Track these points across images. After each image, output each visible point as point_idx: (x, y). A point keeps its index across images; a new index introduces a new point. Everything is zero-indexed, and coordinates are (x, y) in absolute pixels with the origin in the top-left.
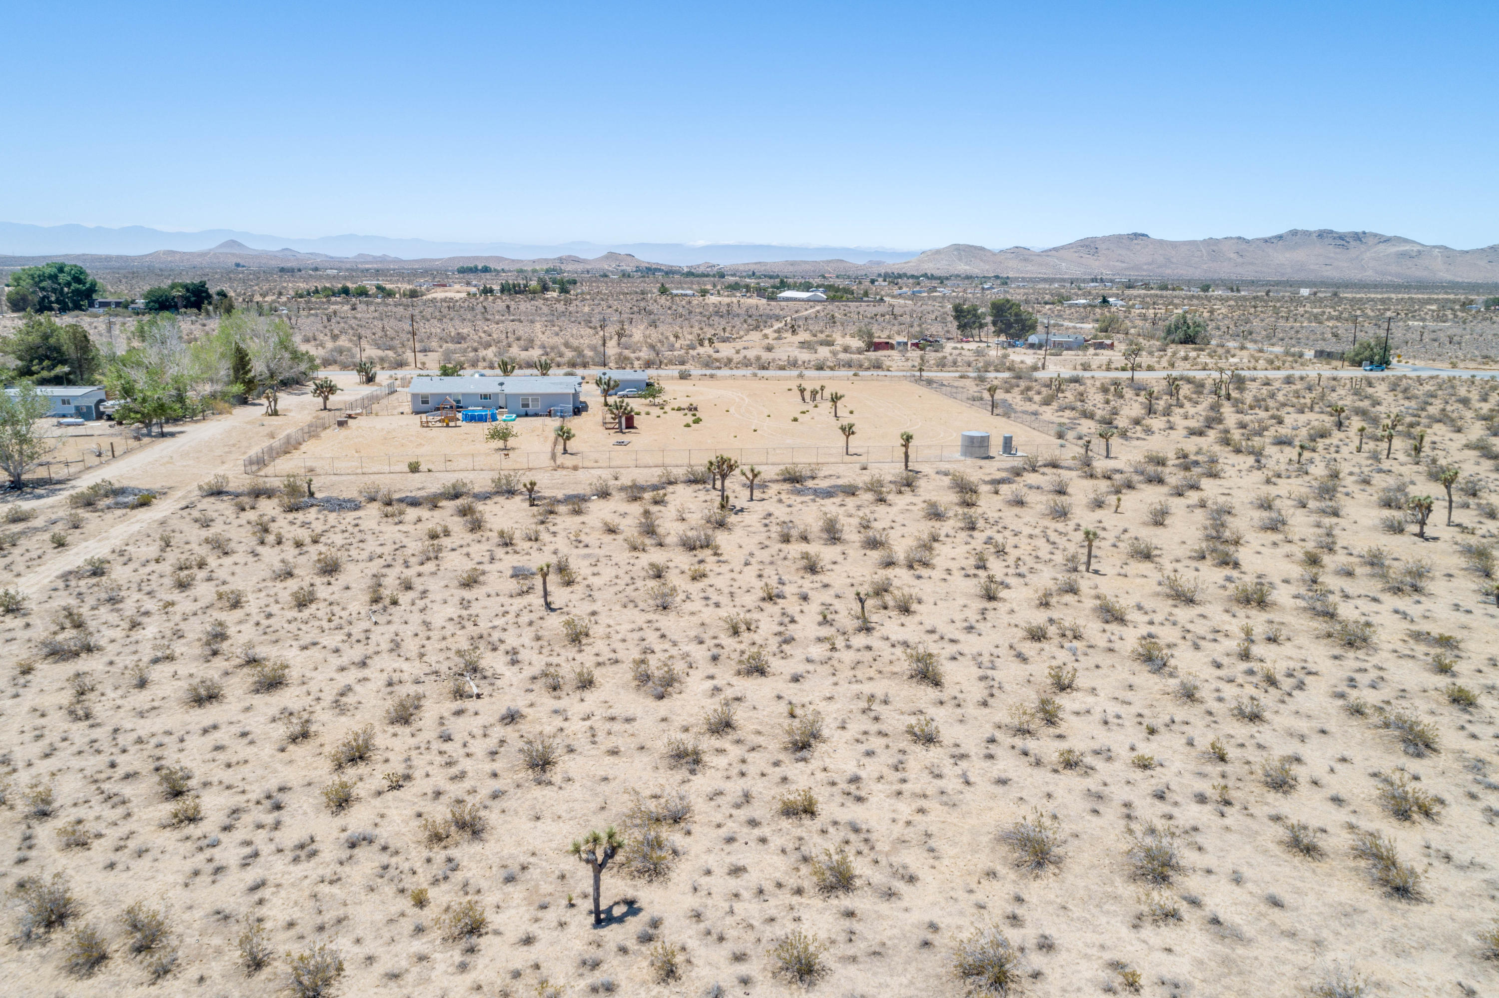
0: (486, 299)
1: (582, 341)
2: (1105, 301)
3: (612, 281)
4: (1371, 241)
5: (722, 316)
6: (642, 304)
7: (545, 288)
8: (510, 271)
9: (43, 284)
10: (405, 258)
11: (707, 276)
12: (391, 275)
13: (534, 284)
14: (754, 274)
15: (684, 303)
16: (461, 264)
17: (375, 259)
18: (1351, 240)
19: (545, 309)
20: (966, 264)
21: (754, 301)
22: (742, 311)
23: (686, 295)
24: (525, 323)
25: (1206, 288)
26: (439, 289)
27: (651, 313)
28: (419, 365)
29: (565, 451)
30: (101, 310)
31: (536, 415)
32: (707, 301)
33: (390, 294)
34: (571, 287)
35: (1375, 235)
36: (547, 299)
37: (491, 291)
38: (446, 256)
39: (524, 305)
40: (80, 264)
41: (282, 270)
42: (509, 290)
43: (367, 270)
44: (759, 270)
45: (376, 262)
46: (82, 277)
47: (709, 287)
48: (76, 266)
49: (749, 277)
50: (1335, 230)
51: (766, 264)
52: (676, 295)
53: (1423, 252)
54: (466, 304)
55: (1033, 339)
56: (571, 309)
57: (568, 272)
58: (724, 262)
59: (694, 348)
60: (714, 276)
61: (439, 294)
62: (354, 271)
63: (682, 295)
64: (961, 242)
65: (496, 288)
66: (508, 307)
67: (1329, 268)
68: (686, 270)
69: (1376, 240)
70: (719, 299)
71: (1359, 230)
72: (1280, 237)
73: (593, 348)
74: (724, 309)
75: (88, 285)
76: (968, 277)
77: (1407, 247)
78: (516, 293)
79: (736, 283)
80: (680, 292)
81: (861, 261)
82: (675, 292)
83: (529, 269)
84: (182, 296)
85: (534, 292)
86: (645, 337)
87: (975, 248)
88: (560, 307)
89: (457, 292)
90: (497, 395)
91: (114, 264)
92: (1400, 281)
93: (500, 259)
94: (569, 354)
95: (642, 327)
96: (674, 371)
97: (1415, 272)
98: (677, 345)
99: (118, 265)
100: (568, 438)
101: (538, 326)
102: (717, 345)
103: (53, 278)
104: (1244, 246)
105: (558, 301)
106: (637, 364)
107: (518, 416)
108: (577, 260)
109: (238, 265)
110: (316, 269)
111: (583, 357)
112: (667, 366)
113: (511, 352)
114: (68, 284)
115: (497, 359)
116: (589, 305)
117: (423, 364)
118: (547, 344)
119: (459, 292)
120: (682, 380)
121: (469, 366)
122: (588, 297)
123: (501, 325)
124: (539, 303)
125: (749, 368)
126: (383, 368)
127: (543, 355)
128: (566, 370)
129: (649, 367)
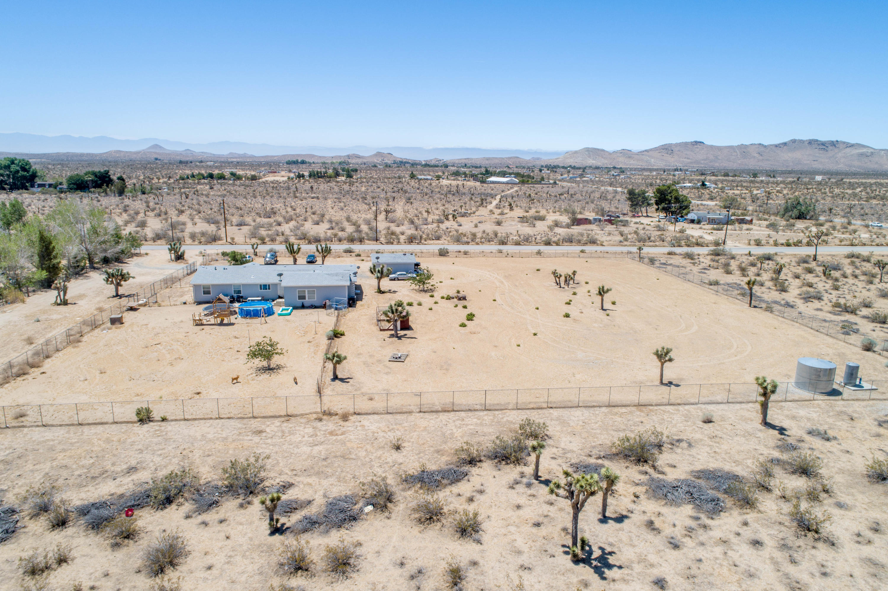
0: (299, 181)
1: (359, 215)
2: (703, 185)
3: (379, 170)
4: (841, 146)
5: (454, 195)
6: (400, 186)
7: (337, 174)
8: (318, 163)
10: (257, 154)
11: (437, 166)
12: (246, 166)
13: (330, 172)
14: (466, 165)
15: (426, 184)
16: (289, 159)
17: (240, 156)
18: (829, 146)
19: (336, 189)
20: (593, 159)
21: (471, 183)
22: (466, 191)
23: (427, 179)
24: (321, 200)
25: (755, 175)
26: (271, 175)
27: (406, 192)
28: (229, 240)
29: (335, 378)
30: (40, 189)
31: (313, 307)
32: (441, 183)
33: (239, 178)
34: (354, 173)
35: (844, 143)
36: (338, 182)
37: (303, 176)
39: (323, 186)
40: (26, 159)
41: (181, 162)
42: (314, 176)
43: (232, 162)
44: (469, 163)
45: (239, 158)
46: (27, 167)
47: (440, 174)
48: (23, 160)
49: (463, 167)
50: (819, 139)
51: (472, 159)
52: (421, 179)
53: (873, 153)
54: (286, 185)
55: (691, 216)
56: (353, 189)
57: (353, 164)
58: (447, 158)
59: (442, 222)
60: (441, 166)
61: (270, 178)
62: (225, 163)
63: (424, 179)
64: (590, 146)
65: (306, 174)
66: (312, 188)
67: (815, 162)
68: (423, 163)
69: (845, 146)
70: (449, 182)
71: (834, 139)
72: (785, 144)
73: (368, 223)
74: (454, 189)
75: (30, 173)
76: (597, 168)
77: (864, 150)
78: (319, 177)
79: (457, 172)
80: (423, 177)
81: (527, 158)
82: (420, 177)
83: (330, 162)
84: (92, 180)
85: (330, 177)
86: (405, 211)
87: (598, 149)
88: (346, 188)
89: (282, 177)
90: (276, 285)
91: (84, 158)
92: (862, 171)
93: (313, 156)
94: (350, 229)
95: (402, 204)
96: (434, 247)
97: (871, 165)
98: (430, 220)
99: (87, 158)
100: (338, 362)
101: (329, 202)
102: (459, 219)
103: (8, 167)
104: (762, 149)
105: (345, 183)
106: (402, 238)
107: (295, 308)
108: (358, 157)
109: (156, 159)
110: (201, 162)
111: (360, 232)
112: (426, 241)
113: (305, 226)
114: (18, 172)
115: (292, 234)
116: (365, 186)
117: (233, 239)
118: (333, 219)
119: (283, 177)
120: (442, 259)
121: (269, 241)
122: (365, 180)
123: (304, 201)
124: (333, 184)
125: (492, 243)
126: (200, 243)
127: (329, 229)
128: (345, 246)
129: (412, 242)
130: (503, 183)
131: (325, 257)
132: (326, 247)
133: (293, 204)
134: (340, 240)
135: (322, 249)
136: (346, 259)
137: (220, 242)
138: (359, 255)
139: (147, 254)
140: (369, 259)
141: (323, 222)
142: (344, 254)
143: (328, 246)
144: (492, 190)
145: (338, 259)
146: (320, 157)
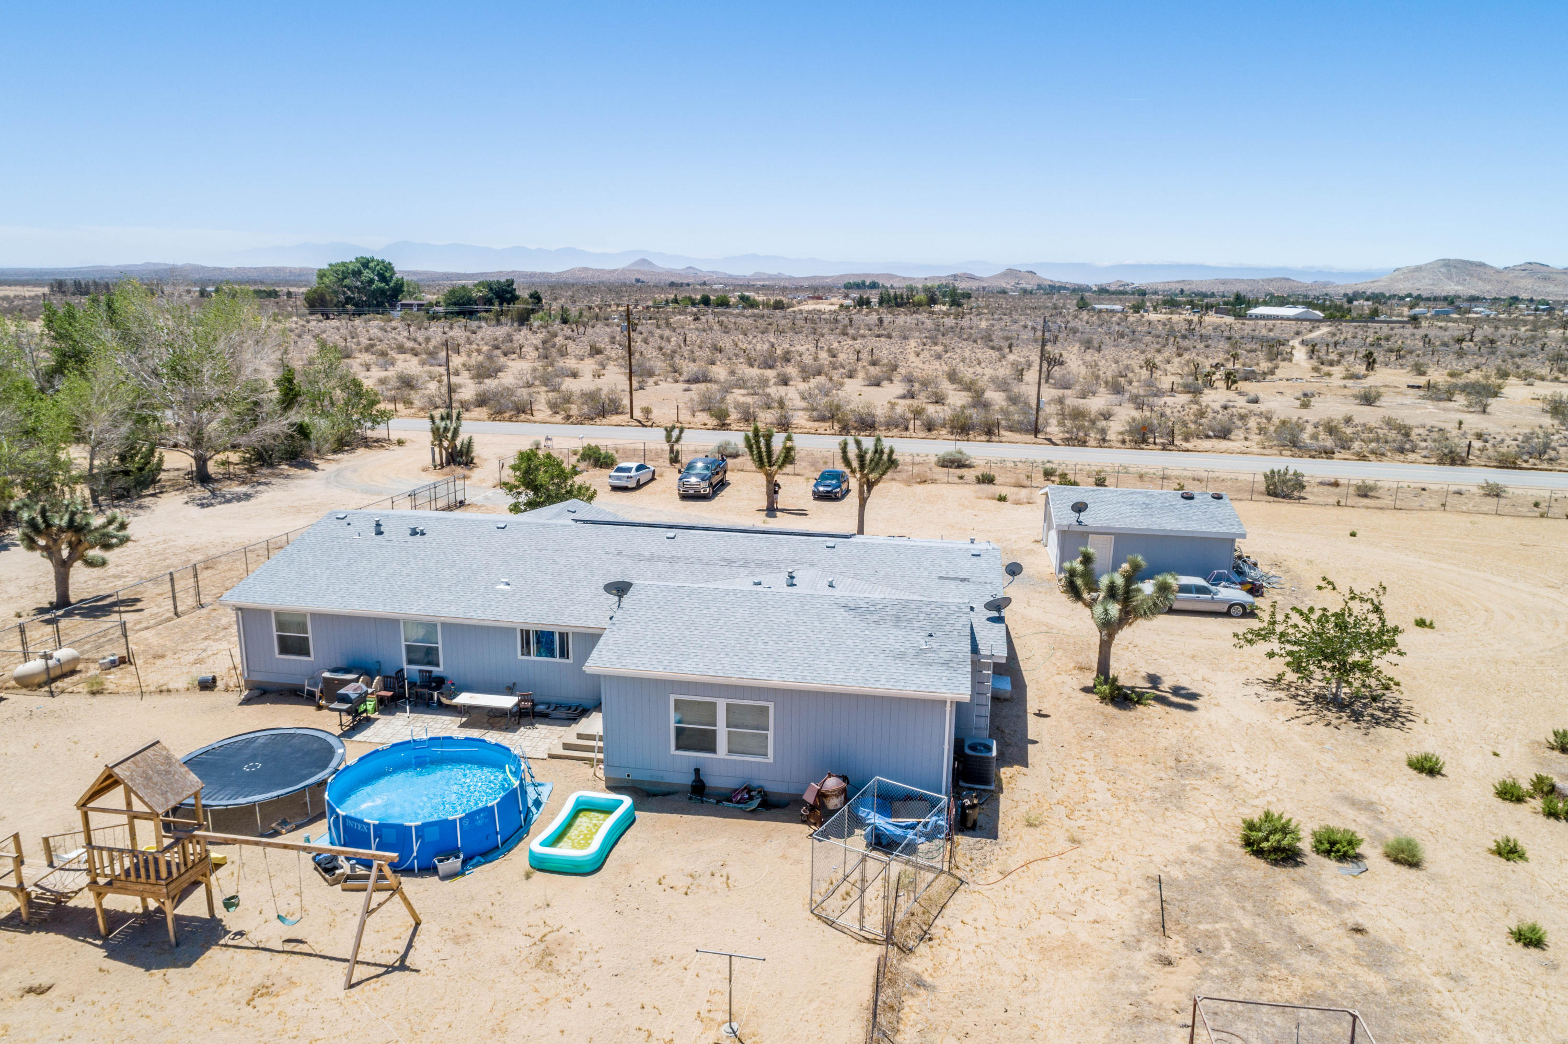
0: (859, 311)
1: (979, 370)
3: (1012, 297)
6: (1060, 320)
7: (932, 300)
8: (900, 288)
9: (347, 282)
11: (1126, 293)
13: (922, 297)
14: (1183, 291)
15: (1116, 318)
16: (850, 280)
17: (770, 278)
19: (928, 324)
20: (1458, 283)
21: (1215, 319)
23: (1112, 311)
24: (896, 339)
26: (810, 302)
28: (637, 414)
30: (403, 313)
32: (1147, 318)
33: (753, 304)
34: (965, 301)
36: (933, 313)
37: (868, 303)
38: (837, 274)
39: (903, 319)
40: (388, 260)
42: (889, 302)
45: (769, 280)
46: (388, 275)
48: (383, 262)
49: (1180, 294)
52: (1100, 311)
54: (833, 316)
56: (963, 324)
57: (962, 287)
58: (1140, 280)
60: (1133, 293)
61: (809, 306)
62: (743, 286)
63: (1108, 310)
64: (1452, 257)
65: (875, 300)
66: (881, 321)
70: (1163, 316)
73: (1002, 385)
75: (392, 284)
78: (898, 305)
79: (1171, 301)
80: (1104, 307)
81: (1308, 281)
82: (1098, 306)
83: (918, 285)
84: (483, 297)
85: (920, 304)
87: (1471, 263)
88: (949, 321)
89: (829, 305)
93: (893, 277)
94: (957, 399)
101: (912, 343)
103: (357, 274)
105: (947, 314)
106: (1113, 429)
107: (651, 801)
108: (972, 278)
110: (704, 284)
111: (986, 406)
112: (1186, 440)
113: (846, 387)
114: (371, 281)
115: (804, 404)
116: (987, 320)
117: (647, 411)
118: (917, 374)
119: (832, 304)
120: (1283, 508)
121: (739, 421)
122: (986, 311)
123: (859, 341)
124: (923, 317)
125: (1411, 456)
126: (568, 417)
127: (903, 397)
128: (945, 445)
129: (1144, 441)
130: (1288, 319)
131: (871, 485)
132: (878, 451)
133: (835, 345)
134: (930, 427)
135: (861, 457)
136: (944, 489)
137: (615, 419)
138: (987, 479)
139: (400, 443)
140: (1023, 493)
141: (891, 381)
142: (940, 473)
143: (886, 444)
144: (1271, 330)
145: (920, 489)
146: (904, 278)
